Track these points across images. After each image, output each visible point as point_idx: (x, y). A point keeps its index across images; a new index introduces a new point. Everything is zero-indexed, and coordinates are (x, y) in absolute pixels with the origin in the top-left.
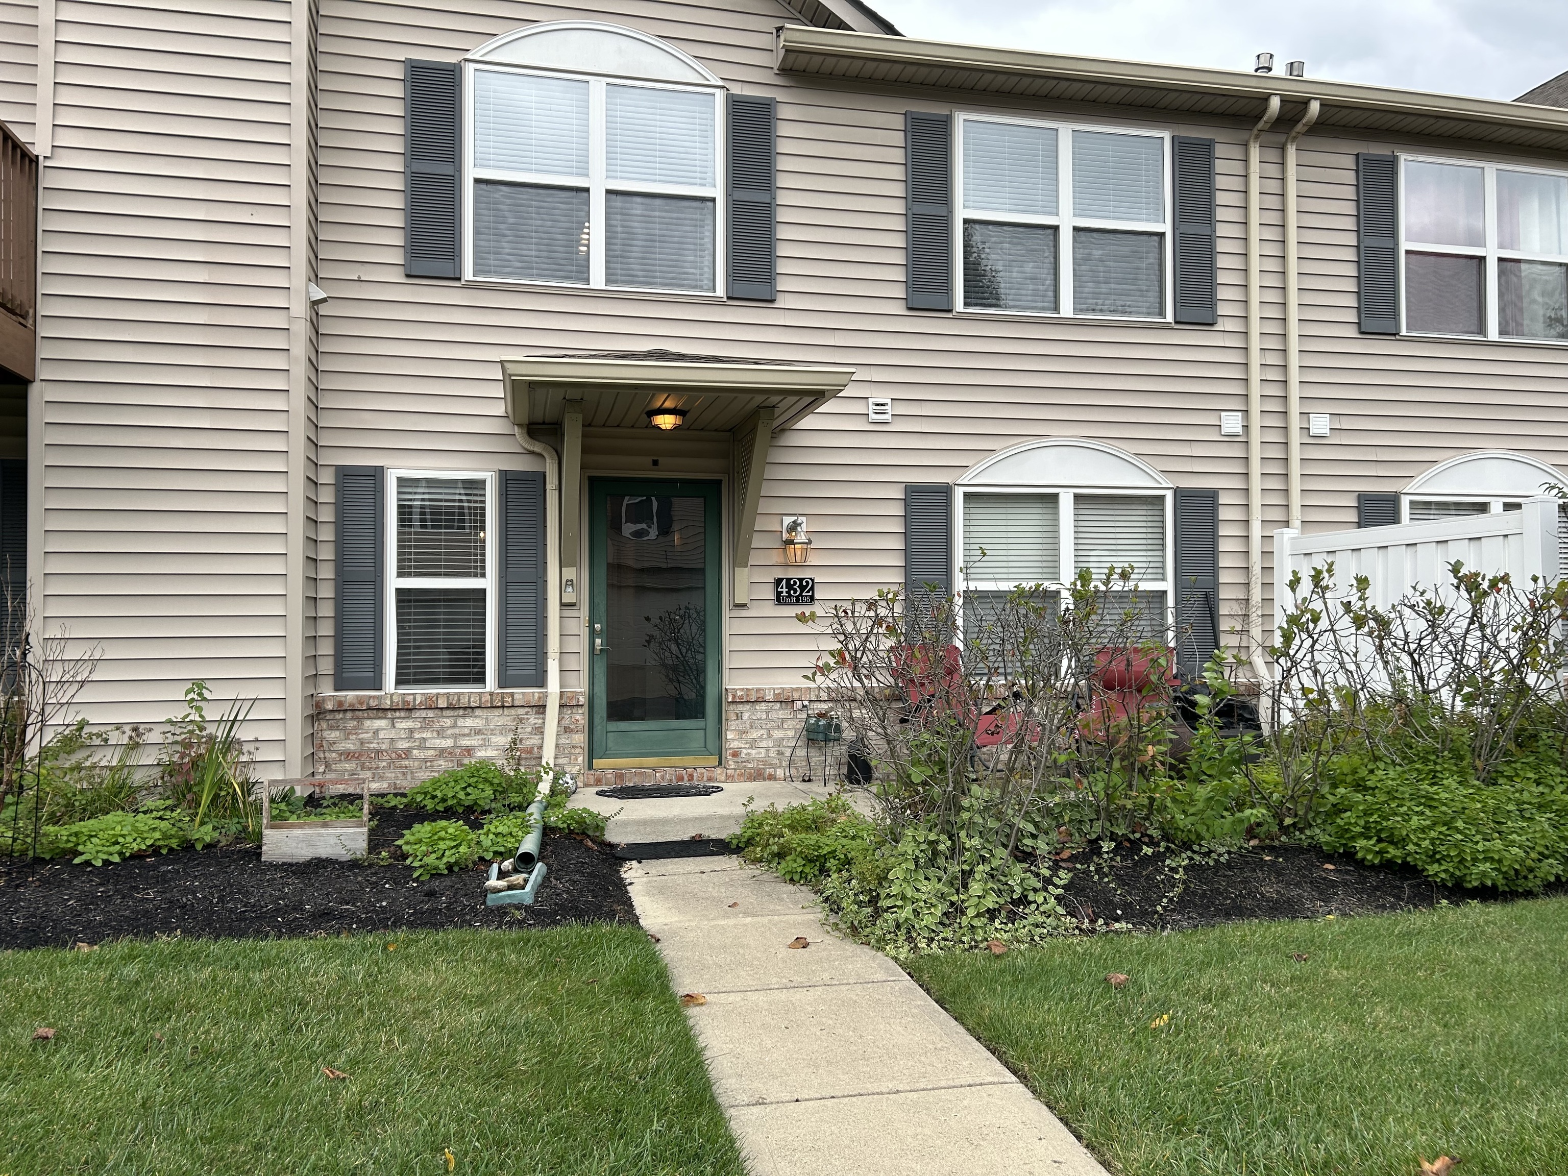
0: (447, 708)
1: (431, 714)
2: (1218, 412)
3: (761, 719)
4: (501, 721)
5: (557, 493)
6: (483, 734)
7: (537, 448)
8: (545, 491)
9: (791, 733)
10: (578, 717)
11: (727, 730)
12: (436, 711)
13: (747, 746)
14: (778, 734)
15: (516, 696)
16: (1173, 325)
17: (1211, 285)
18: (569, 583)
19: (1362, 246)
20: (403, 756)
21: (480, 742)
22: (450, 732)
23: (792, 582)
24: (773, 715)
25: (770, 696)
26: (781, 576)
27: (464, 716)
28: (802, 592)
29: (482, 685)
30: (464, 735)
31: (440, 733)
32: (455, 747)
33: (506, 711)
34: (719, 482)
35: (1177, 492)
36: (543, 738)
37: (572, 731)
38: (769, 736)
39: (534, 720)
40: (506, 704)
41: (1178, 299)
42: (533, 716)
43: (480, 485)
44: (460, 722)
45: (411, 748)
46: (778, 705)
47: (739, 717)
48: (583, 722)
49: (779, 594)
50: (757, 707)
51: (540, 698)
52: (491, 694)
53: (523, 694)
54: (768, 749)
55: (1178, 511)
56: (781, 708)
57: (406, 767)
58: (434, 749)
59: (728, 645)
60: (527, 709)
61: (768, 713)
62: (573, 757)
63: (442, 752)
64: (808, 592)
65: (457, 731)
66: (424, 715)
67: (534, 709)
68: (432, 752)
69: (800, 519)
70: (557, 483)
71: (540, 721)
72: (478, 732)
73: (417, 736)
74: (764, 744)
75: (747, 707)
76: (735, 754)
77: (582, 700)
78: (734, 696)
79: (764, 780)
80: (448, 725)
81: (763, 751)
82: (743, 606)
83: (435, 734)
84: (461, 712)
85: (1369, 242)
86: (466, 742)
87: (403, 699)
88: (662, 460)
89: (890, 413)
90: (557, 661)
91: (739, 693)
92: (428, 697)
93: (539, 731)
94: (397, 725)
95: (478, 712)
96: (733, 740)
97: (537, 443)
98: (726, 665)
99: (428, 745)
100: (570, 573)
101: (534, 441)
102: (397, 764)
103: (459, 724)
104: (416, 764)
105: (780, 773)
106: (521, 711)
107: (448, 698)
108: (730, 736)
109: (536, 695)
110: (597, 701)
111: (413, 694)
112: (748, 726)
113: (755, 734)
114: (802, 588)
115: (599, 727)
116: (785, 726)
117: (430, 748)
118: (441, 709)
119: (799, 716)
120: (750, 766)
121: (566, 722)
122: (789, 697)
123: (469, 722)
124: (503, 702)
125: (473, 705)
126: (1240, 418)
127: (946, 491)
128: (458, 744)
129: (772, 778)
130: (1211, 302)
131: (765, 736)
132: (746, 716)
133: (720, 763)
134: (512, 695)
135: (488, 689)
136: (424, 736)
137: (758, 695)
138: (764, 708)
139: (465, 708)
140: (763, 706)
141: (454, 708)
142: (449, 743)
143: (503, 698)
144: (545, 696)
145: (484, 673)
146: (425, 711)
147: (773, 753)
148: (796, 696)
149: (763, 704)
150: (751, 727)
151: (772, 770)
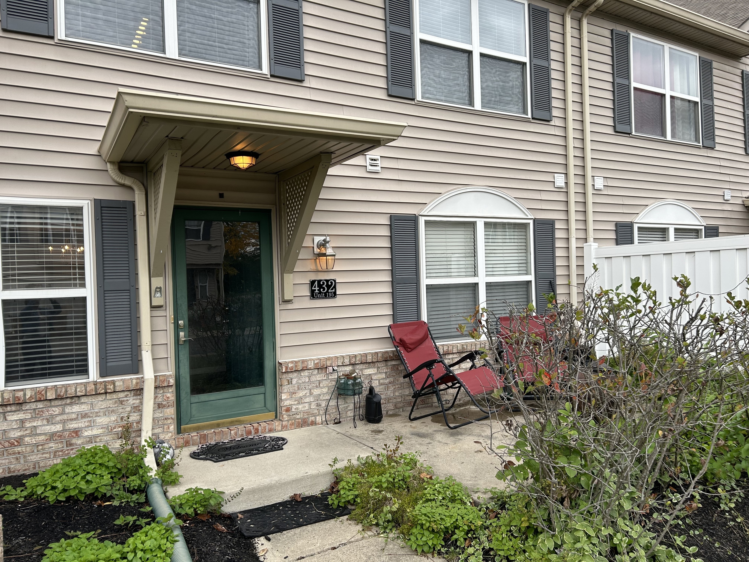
0: (56, 399)
1: (40, 405)
2: (553, 174)
3: (305, 382)
4: (104, 405)
5: (145, 218)
6: (90, 417)
7: (128, 181)
8: (135, 216)
9: (325, 390)
10: (169, 395)
11: (281, 393)
12: (45, 403)
13: (296, 403)
14: (316, 392)
15: (117, 384)
16: (531, 120)
17: (549, 98)
18: (158, 290)
19: (616, 82)
20: (16, 444)
21: (87, 424)
22: (58, 418)
23: (321, 283)
24: (313, 379)
25: (311, 365)
26: (313, 279)
27: (71, 404)
28: (328, 290)
29: (86, 376)
30: (72, 420)
31: (50, 421)
32: (64, 430)
33: (108, 396)
34: (269, 211)
35: (535, 220)
36: (141, 415)
37: (164, 406)
38: (311, 394)
39: (132, 401)
40: (109, 391)
41: (534, 104)
42: (132, 399)
43: (78, 211)
44: (68, 409)
45: (23, 436)
46: (316, 371)
47: (290, 382)
48: (173, 398)
49: (312, 292)
50: (302, 374)
51: (137, 383)
52: (95, 383)
53: (123, 381)
54: (310, 403)
55: (536, 233)
56: (318, 373)
57: (19, 453)
58: (45, 434)
59: (279, 330)
60: (126, 393)
61: (309, 377)
62: (166, 427)
63: (52, 436)
64: (332, 289)
65: (65, 417)
66: (34, 407)
67: (132, 392)
68: (43, 438)
69: (328, 239)
70: (145, 210)
71: (138, 401)
72: (85, 416)
73: (28, 425)
74: (307, 400)
75: (295, 374)
76: (288, 410)
77: (172, 381)
78: (287, 368)
79: (308, 425)
80: (57, 413)
81: (307, 405)
82: (289, 301)
83: (45, 422)
84: (68, 401)
85: (618, 80)
86: (73, 425)
87: (14, 395)
88: (226, 194)
89: (380, 166)
90: (150, 352)
91: (290, 365)
92: (38, 392)
93: (138, 409)
94: (9, 418)
95: (83, 400)
96: (286, 400)
97: (127, 177)
98: (278, 345)
99: (38, 432)
100: (158, 282)
101: (124, 176)
102: (10, 451)
103: (67, 411)
104: (28, 449)
105: (319, 419)
106: (122, 395)
107: (56, 391)
108: (284, 397)
109: (134, 381)
110: (182, 381)
111: (22, 390)
112: (296, 389)
113: (301, 394)
114: (328, 287)
115: (185, 401)
116: (321, 385)
117: (40, 434)
118: (50, 400)
119: (330, 378)
120: (298, 417)
121: (160, 400)
122: (324, 365)
123: (76, 408)
124: (106, 389)
125: (79, 394)
126: (564, 178)
127: (414, 219)
128: (67, 427)
129: (313, 423)
130: (549, 109)
131: (308, 394)
132: (294, 381)
133: (276, 417)
134: (113, 382)
135: (91, 379)
136: (35, 424)
137: (304, 365)
138: (307, 374)
139: (72, 398)
140: (306, 373)
141: (62, 399)
142: (58, 428)
143: (105, 386)
144: (142, 380)
145: (87, 366)
146: (35, 404)
147: (313, 406)
148: (329, 363)
149: (306, 371)
150: (298, 389)
151: (313, 418)
